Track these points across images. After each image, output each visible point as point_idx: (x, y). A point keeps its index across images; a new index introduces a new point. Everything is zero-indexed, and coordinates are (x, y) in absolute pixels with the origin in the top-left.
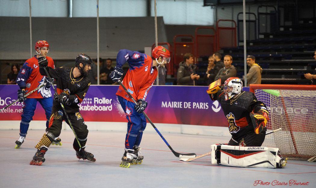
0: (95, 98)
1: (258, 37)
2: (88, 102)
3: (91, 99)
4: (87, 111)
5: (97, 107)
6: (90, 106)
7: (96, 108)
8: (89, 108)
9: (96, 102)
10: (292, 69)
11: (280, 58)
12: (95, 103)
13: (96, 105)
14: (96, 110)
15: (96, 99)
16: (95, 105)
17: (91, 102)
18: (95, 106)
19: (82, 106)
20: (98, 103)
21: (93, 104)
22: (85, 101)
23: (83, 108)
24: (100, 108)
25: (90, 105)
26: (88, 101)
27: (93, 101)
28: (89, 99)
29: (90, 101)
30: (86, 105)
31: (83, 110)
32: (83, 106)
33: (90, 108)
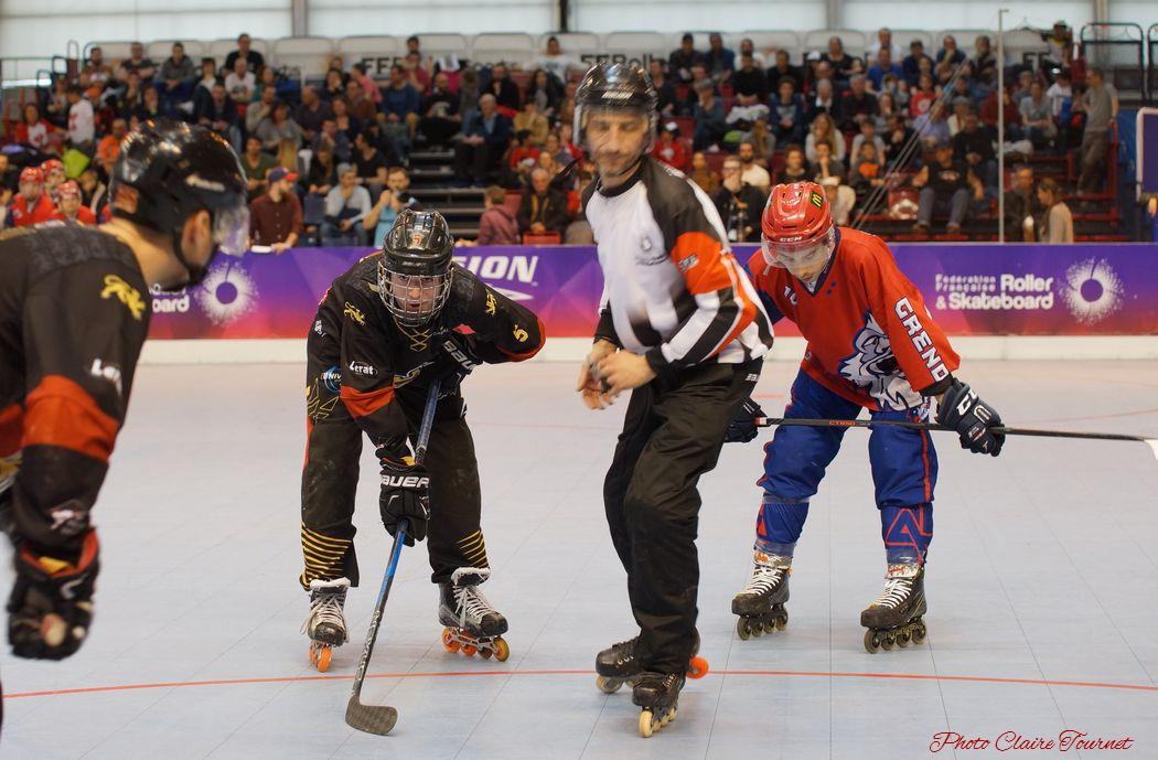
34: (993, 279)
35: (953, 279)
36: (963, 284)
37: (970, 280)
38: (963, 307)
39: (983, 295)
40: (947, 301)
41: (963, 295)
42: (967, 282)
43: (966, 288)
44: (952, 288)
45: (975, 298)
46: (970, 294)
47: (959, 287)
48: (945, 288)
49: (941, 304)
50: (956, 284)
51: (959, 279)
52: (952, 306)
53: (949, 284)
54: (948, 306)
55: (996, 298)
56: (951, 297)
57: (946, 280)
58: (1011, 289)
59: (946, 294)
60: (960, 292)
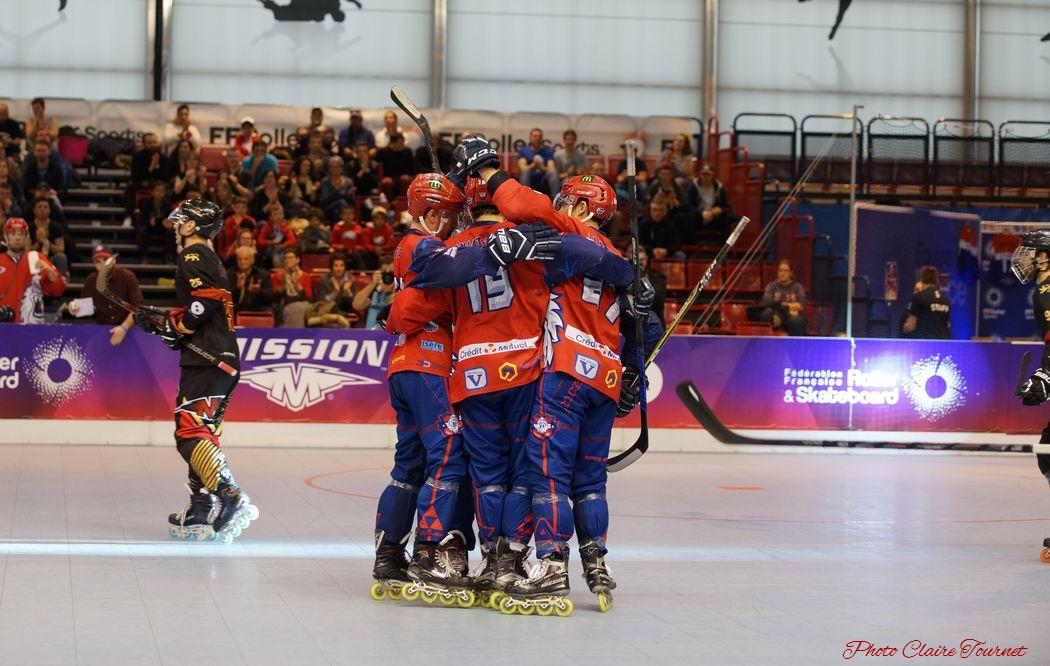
34: (840, 374)
35: (801, 373)
36: (810, 378)
37: (818, 374)
38: (810, 401)
39: (830, 389)
40: (795, 395)
41: (811, 388)
42: (814, 377)
43: (814, 382)
44: (800, 382)
45: (822, 392)
46: (817, 388)
47: (807, 381)
48: (793, 382)
49: (788, 397)
50: (804, 378)
51: (807, 374)
52: (799, 400)
53: (797, 377)
54: (795, 399)
55: (842, 392)
56: (799, 391)
57: (794, 373)
58: (858, 384)
59: (794, 388)
60: (807, 386)
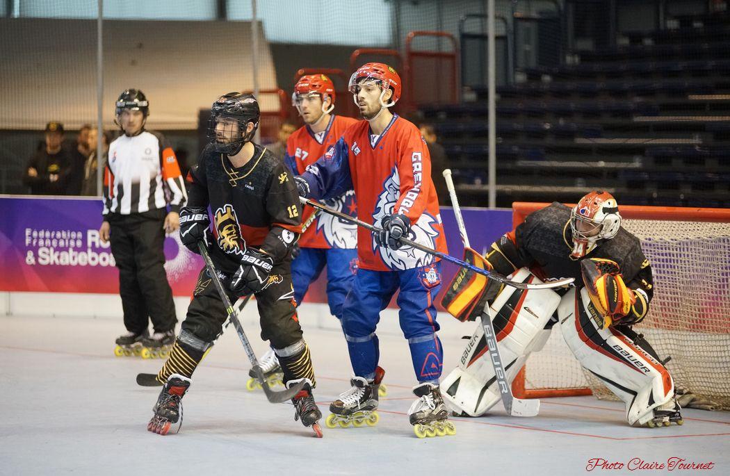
0: (90, 233)
1: (514, 78)
2: (72, 243)
3: (80, 235)
4: (70, 266)
5: (95, 255)
6: (76, 253)
7: (93, 259)
8: (74, 258)
9: (93, 243)
10: (602, 164)
11: (570, 134)
12: (89, 244)
13: (92, 251)
14: (93, 263)
15: (93, 236)
16: (89, 251)
17: (79, 244)
18: (91, 254)
19: (54, 252)
20: (97, 245)
21: (84, 248)
22: (65, 240)
23: (59, 257)
24: (104, 259)
25: (76, 249)
26: (70, 239)
27: (84, 240)
28: (74, 235)
29: (76, 240)
30: (66, 249)
31: (57, 262)
32: (57, 254)
33: (76, 259)
